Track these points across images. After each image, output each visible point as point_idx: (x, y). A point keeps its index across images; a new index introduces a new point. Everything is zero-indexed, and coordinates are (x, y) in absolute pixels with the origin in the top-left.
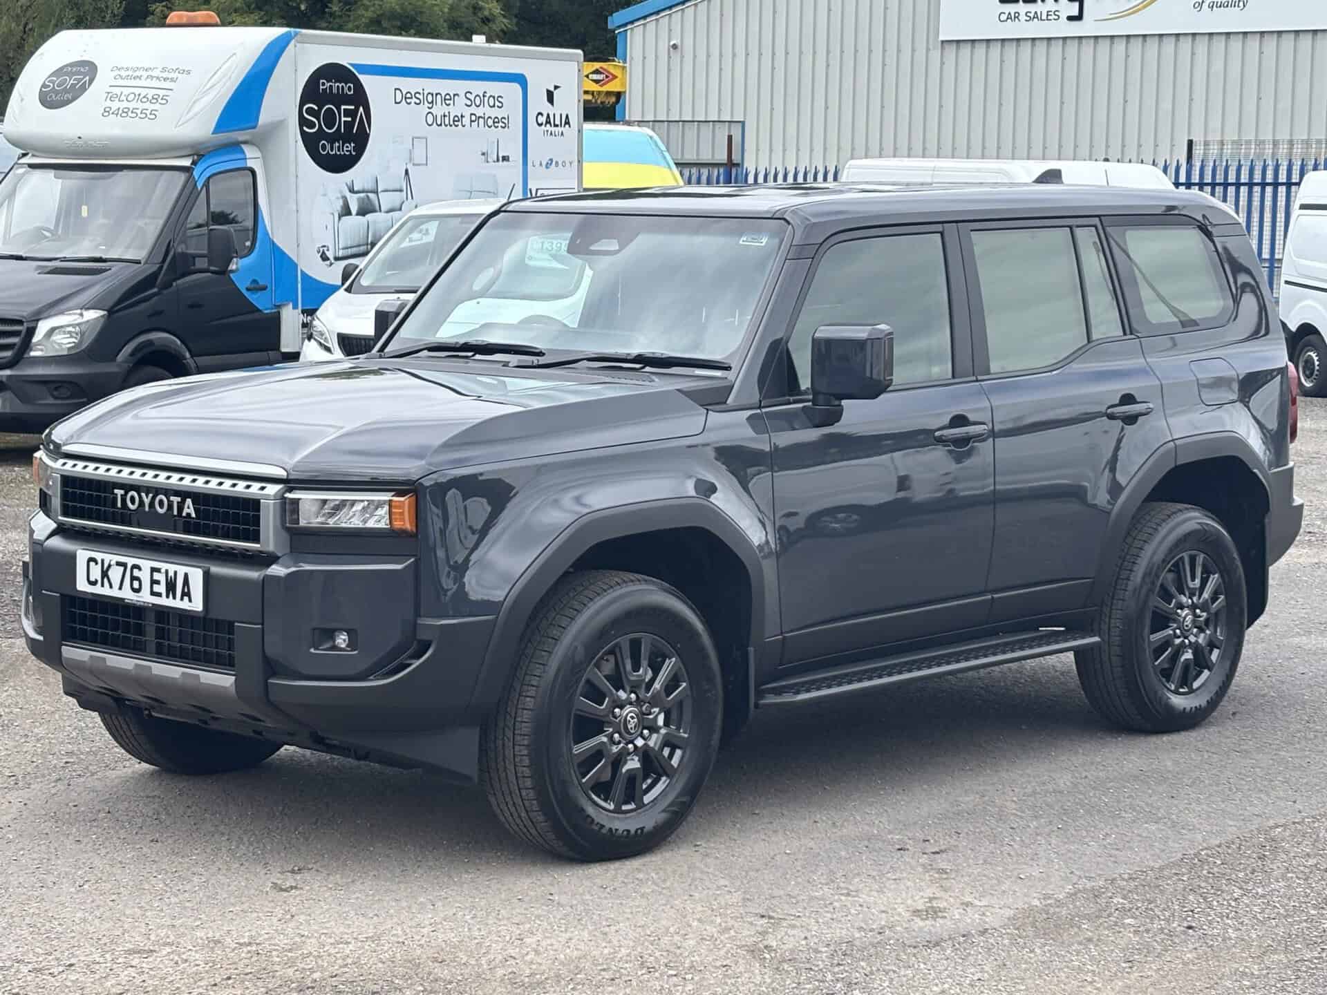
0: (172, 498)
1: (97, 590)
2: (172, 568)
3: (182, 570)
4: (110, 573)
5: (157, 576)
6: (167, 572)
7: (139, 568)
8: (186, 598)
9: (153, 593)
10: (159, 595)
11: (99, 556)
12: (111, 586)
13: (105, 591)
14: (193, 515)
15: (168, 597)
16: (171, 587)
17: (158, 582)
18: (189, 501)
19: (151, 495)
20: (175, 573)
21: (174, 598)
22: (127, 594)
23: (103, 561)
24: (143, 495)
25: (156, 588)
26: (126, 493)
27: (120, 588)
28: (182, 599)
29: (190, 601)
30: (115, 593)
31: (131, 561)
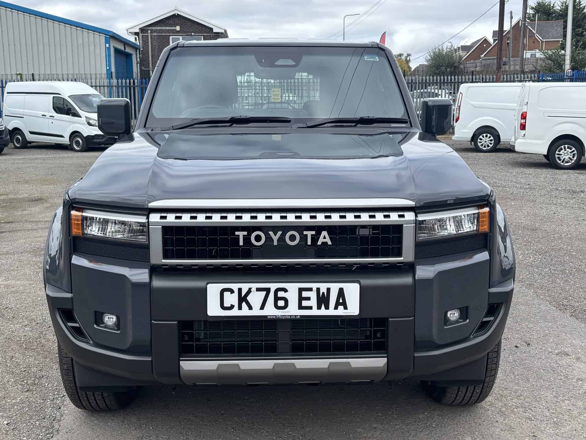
0: (305, 233)
1: (235, 312)
2: (323, 287)
3: (335, 288)
4: (249, 298)
5: (305, 294)
6: (318, 290)
7: (285, 290)
8: (341, 308)
9: (301, 307)
10: (310, 308)
11: (235, 287)
12: (250, 308)
13: (245, 312)
14: (330, 243)
15: (319, 308)
16: (323, 300)
17: (308, 299)
18: (324, 233)
19: (280, 233)
20: (329, 290)
21: (327, 308)
22: (270, 311)
23: (240, 290)
24: (271, 233)
25: (305, 303)
26: (249, 234)
27: (262, 308)
28: (336, 308)
29: (346, 308)
30: (256, 312)
31: (273, 286)
